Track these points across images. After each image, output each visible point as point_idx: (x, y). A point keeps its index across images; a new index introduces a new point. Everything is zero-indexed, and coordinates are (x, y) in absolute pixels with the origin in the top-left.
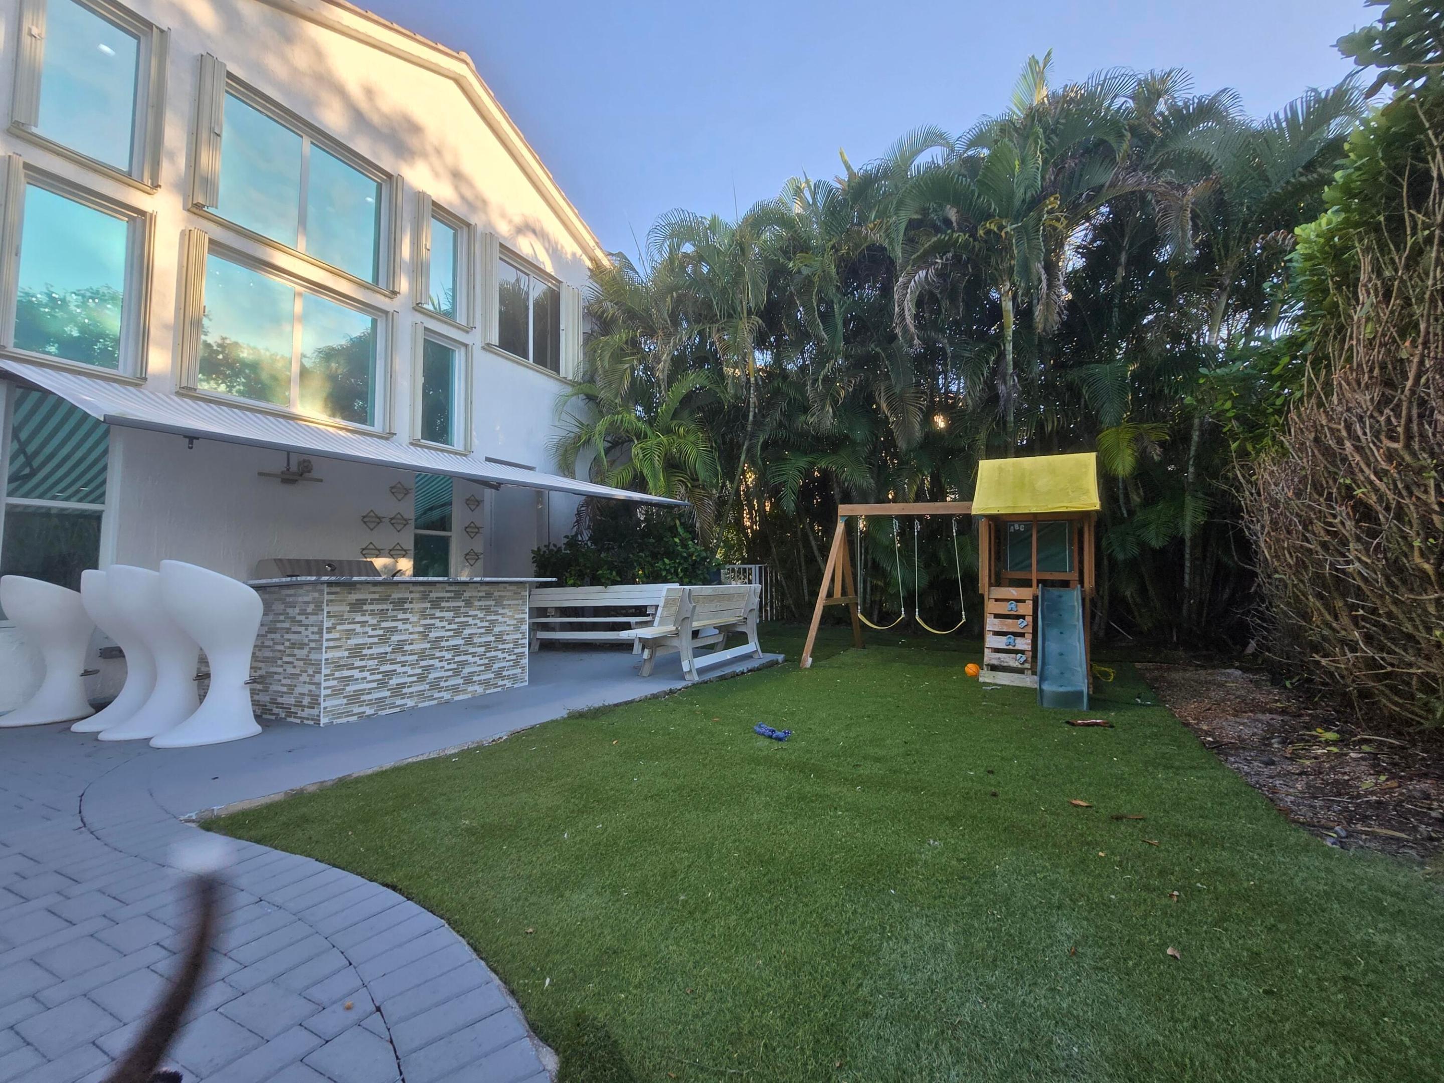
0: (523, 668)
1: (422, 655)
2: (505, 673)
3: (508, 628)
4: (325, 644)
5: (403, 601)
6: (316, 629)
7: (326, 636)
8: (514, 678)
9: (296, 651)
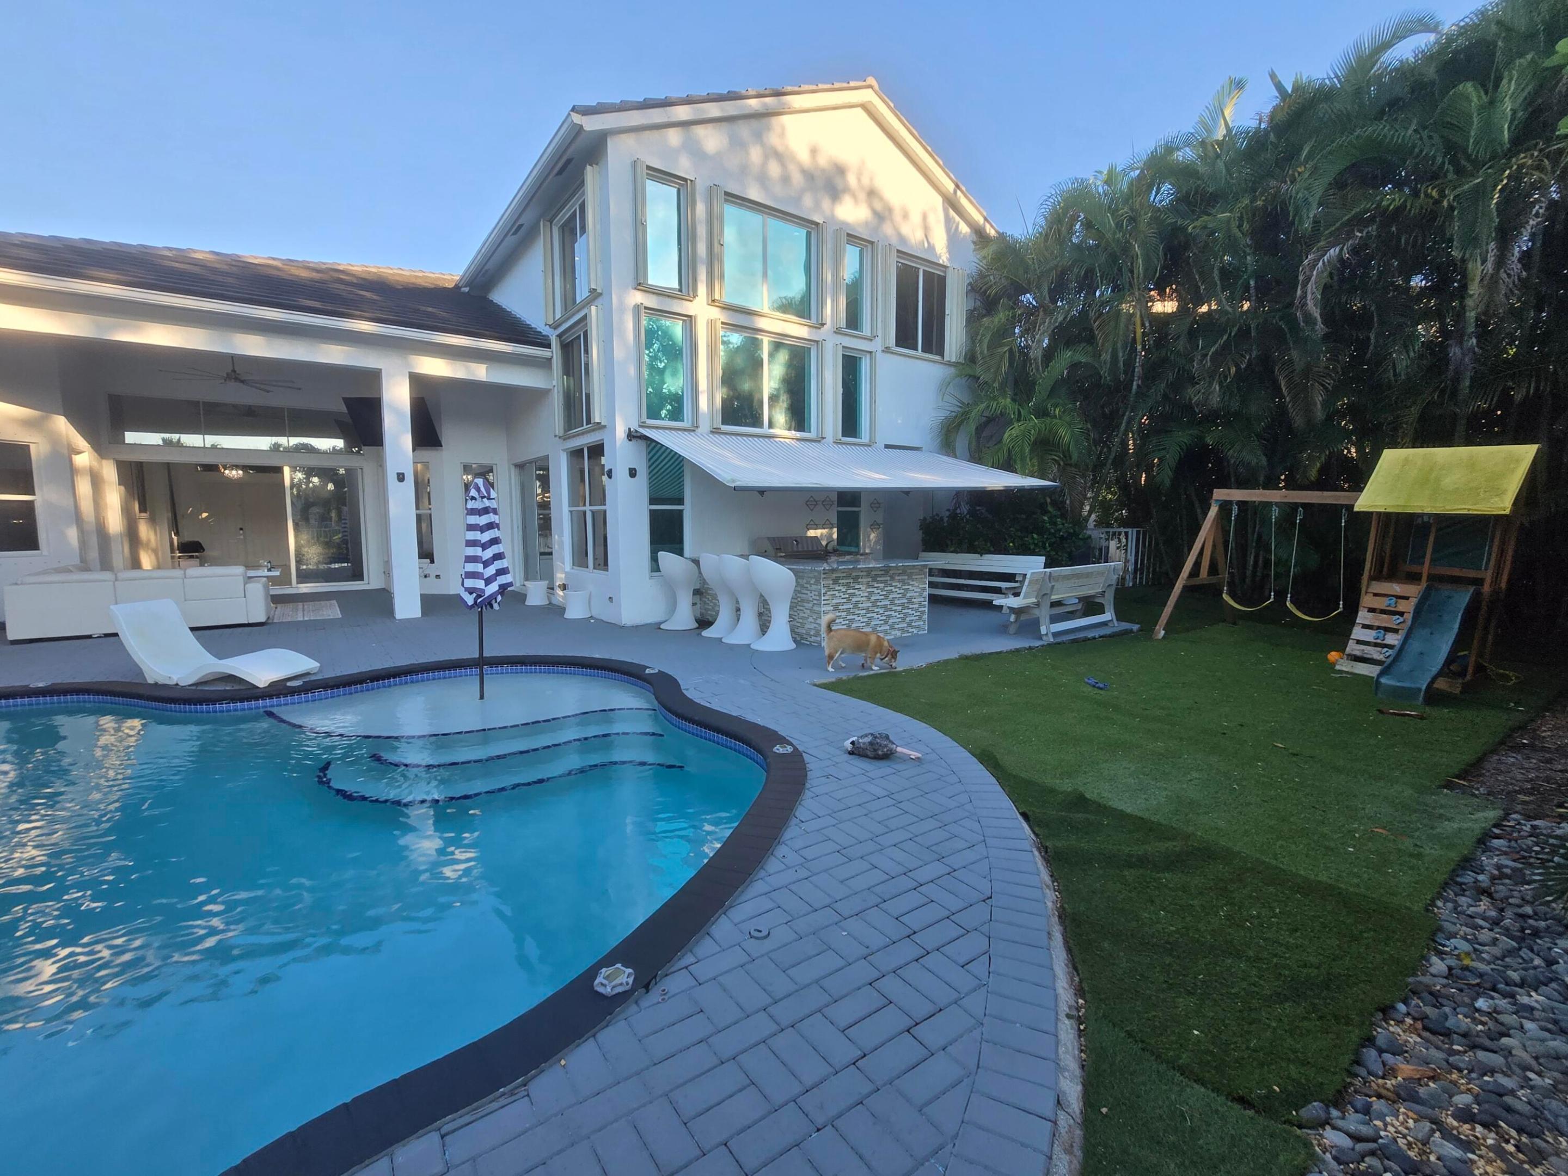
0: (924, 621)
1: (868, 610)
2: (913, 624)
3: (915, 594)
4: (823, 602)
5: (857, 577)
6: (817, 593)
7: (823, 598)
8: (918, 627)
9: (805, 604)
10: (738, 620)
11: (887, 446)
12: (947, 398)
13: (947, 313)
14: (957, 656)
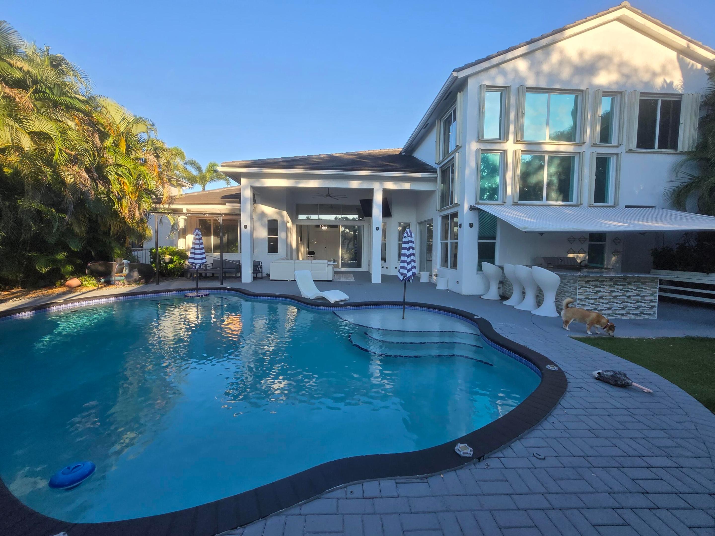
0: (654, 311)
1: (610, 300)
2: (645, 312)
3: (647, 294)
4: (578, 293)
5: (603, 281)
6: (574, 288)
7: (578, 291)
8: (650, 315)
9: (566, 294)
10: (524, 298)
11: (627, 207)
12: (680, 174)
13: (681, 122)
14: (684, 336)
